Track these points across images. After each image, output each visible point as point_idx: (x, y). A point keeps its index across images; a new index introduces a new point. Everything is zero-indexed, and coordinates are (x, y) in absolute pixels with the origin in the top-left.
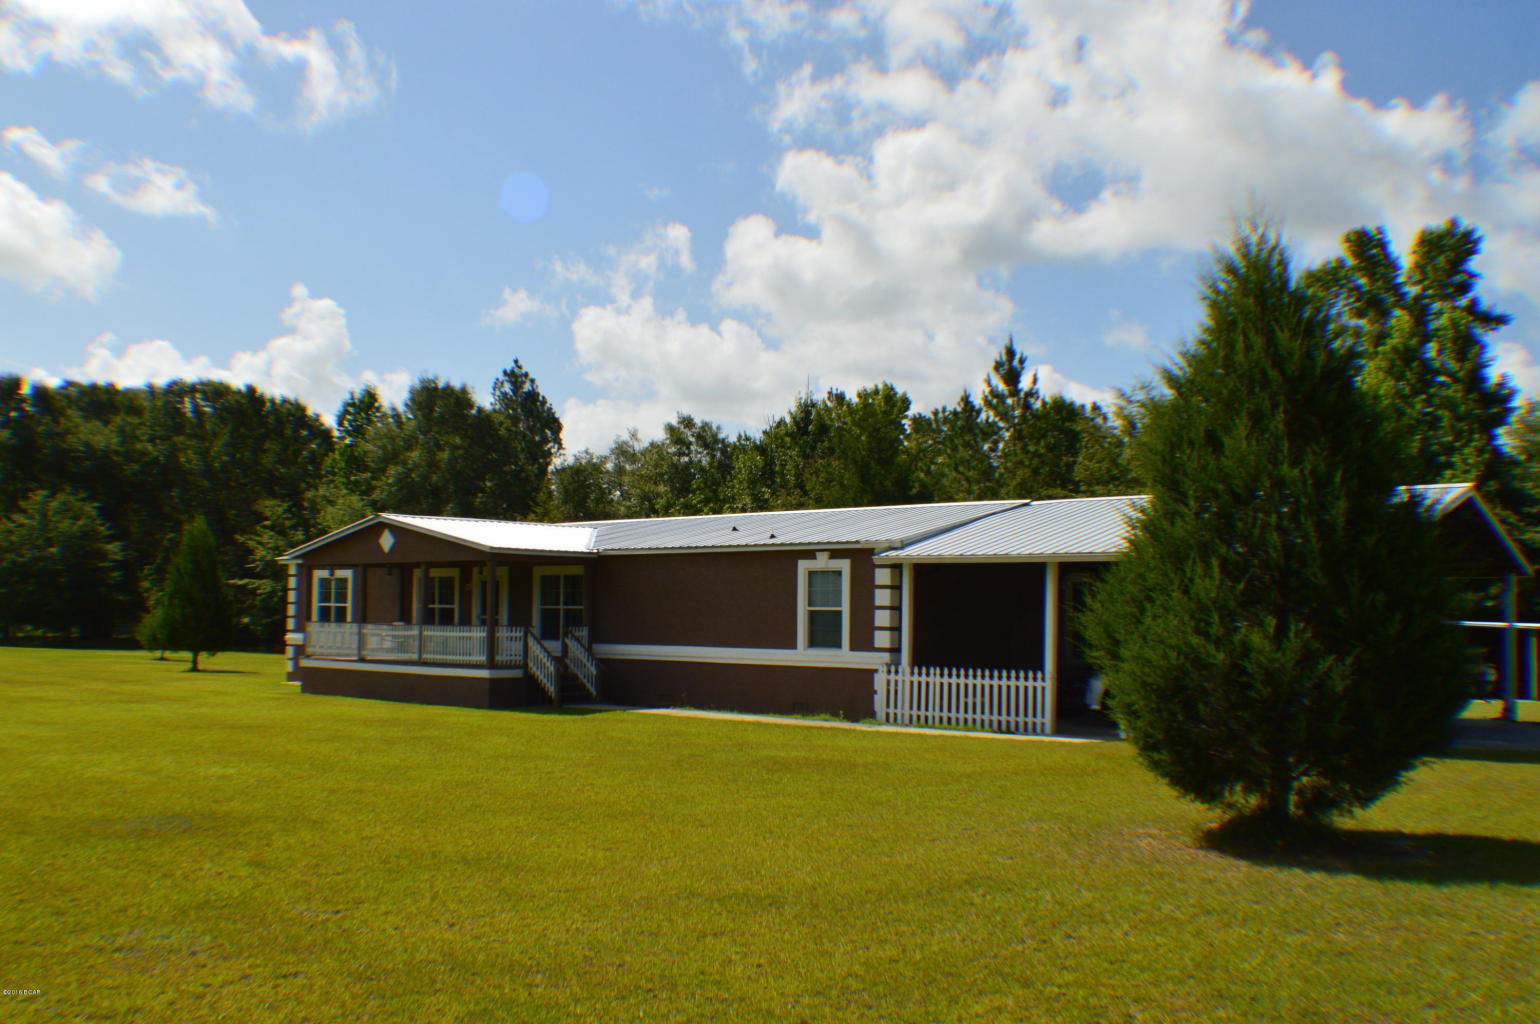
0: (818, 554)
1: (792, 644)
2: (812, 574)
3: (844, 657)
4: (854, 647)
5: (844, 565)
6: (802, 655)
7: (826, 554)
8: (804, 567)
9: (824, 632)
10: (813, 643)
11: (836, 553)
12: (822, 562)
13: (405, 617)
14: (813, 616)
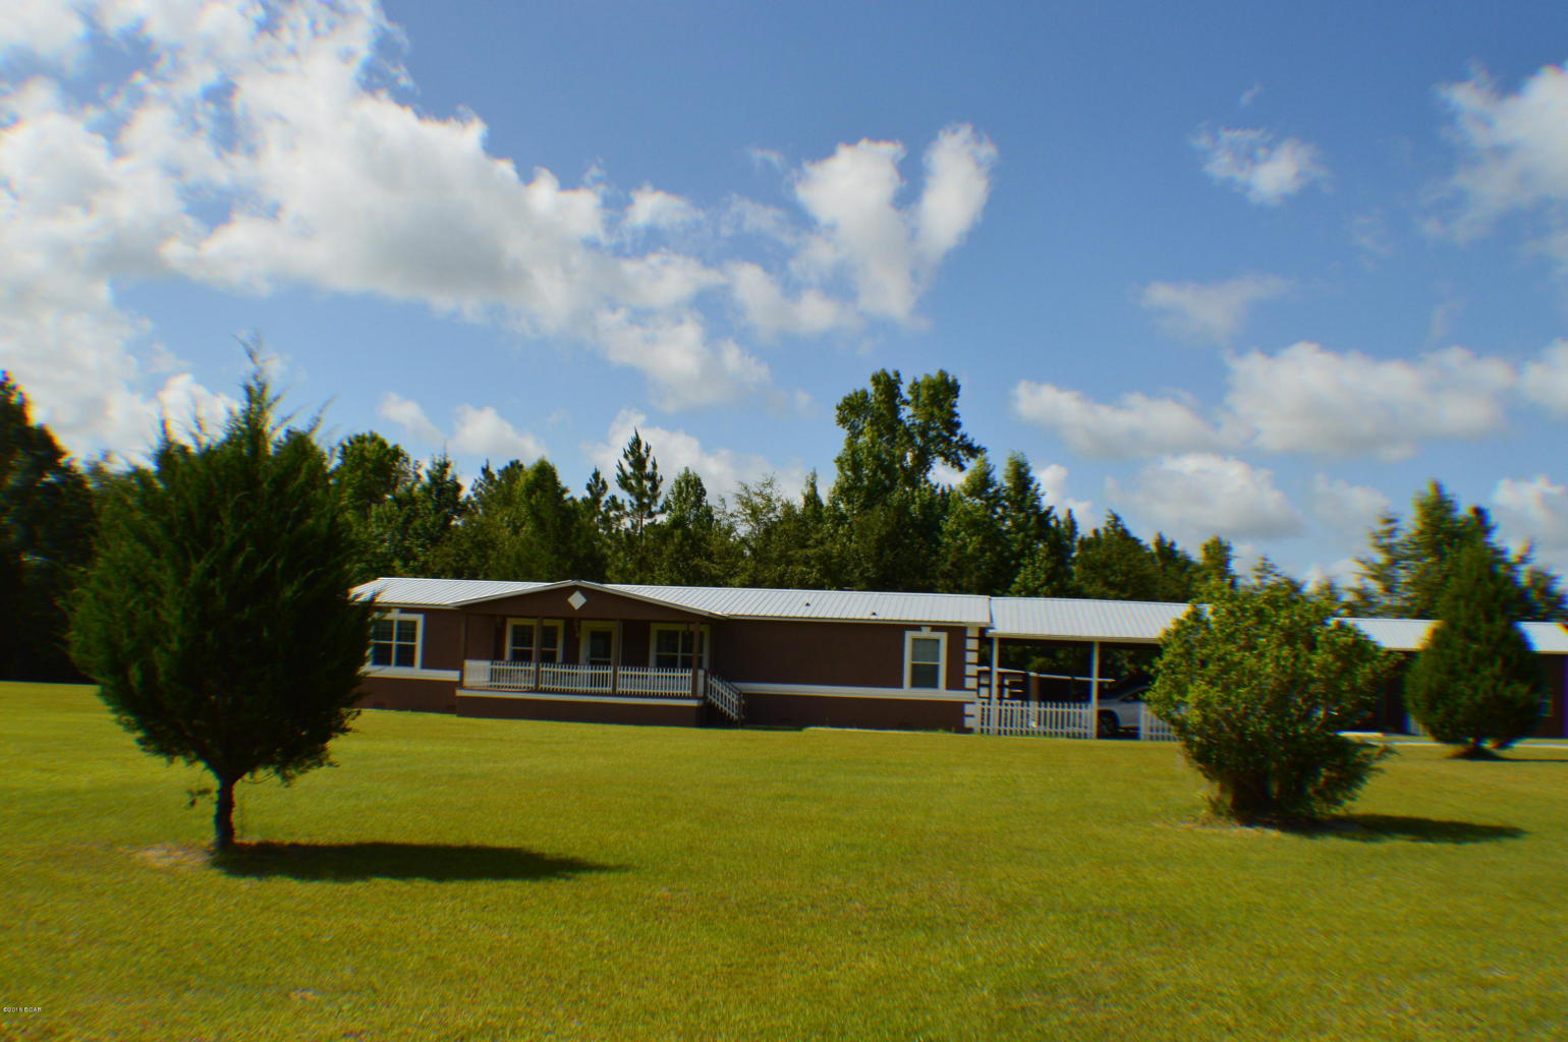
0: (923, 628)
1: (900, 685)
2: (915, 640)
3: (941, 693)
4: (949, 687)
5: (943, 637)
6: (907, 692)
7: (929, 629)
8: (909, 635)
9: (925, 676)
10: (915, 684)
11: (937, 627)
12: (926, 633)
13: (497, 656)
14: (914, 667)
